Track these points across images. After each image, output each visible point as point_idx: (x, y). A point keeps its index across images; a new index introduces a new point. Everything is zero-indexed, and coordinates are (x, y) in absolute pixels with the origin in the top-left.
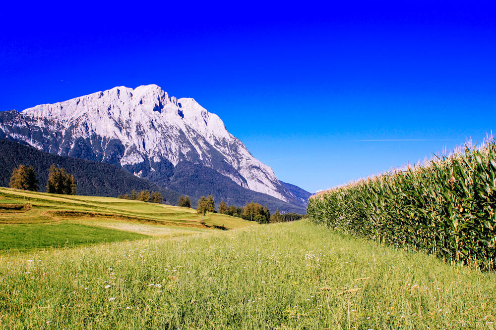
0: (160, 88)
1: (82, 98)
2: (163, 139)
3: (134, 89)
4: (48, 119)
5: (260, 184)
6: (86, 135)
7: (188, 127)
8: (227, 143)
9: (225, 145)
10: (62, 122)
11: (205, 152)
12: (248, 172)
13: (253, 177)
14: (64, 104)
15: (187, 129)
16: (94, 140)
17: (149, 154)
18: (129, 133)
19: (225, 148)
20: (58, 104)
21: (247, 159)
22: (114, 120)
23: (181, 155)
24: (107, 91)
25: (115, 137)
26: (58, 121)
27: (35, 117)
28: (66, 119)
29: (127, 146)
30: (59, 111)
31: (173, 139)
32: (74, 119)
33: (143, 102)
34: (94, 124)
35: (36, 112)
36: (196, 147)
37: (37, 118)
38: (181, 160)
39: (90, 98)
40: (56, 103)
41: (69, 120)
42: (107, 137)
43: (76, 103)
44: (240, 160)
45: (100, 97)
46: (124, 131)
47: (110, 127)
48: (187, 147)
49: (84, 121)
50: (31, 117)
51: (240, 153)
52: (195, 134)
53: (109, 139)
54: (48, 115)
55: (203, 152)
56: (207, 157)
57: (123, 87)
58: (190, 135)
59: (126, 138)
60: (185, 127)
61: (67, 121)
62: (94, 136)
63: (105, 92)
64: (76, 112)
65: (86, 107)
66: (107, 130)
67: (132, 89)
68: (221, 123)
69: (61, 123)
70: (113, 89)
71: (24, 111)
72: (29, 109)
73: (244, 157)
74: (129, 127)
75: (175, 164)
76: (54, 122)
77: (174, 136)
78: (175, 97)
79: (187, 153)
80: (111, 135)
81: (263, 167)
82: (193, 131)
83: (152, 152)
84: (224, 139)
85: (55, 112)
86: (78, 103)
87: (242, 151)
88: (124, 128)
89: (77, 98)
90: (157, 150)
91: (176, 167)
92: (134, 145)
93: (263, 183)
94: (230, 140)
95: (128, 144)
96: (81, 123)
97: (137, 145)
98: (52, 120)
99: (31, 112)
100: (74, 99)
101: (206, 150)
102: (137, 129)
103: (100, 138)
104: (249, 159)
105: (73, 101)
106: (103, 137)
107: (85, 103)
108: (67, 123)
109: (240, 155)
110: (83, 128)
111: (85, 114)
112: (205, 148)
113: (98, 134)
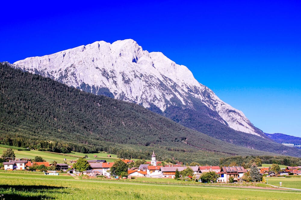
0: (135, 42)
1: (67, 51)
2: (147, 86)
3: (111, 44)
4: (38, 70)
5: (241, 126)
6: (76, 84)
7: (164, 77)
8: (198, 90)
9: (197, 92)
10: (52, 73)
11: (185, 98)
12: (227, 116)
13: (233, 120)
14: (52, 56)
15: (164, 78)
16: (84, 88)
17: (137, 100)
18: (116, 82)
19: (198, 94)
20: (46, 57)
21: (222, 105)
22: (100, 70)
23: (166, 101)
24: (89, 45)
25: (104, 86)
26: (48, 72)
27: (26, 68)
28: (54, 70)
29: (116, 94)
30: (48, 63)
31: (155, 86)
32: (63, 70)
33: (122, 54)
34: (81, 74)
35: (26, 63)
36: (176, 94)
37: (28, 69)
38: (168, 106)
39: (75, 51)
40: (45, 56)
41: (57, 71)
42: (95, 86)
43: (63, 56)
44: (215, 105)
45: (83, 51)
46: (111, 80)
47: (97, 77)
48: (169, 94)
49: (72, 71)
50: (23, 69)
51: (214, 99)
52: (172, 82)
53: (98, 87)
54: (38, 67)
55: (184, 98)
56: (189, 103)
57: (103, 42)
58: (168, 83)
59: (114, 86)
60: (162, 77)
61: (56, 72)
62: (84, 85)
63: (88, 46)
64: (63, 64)
65: (71, 59)
66: (95, 80)
67: (110, 43)
68: (190, 73)
69: (50, 74)
70: (94, 43)
71: (16, 63)
72: (20, 61)
73: (218, 102)
74: (115, 77)
75: (163, 109)
76: (44, 72)
77: (155, 84)
78: (147, 51)
79: (171, 99)
80: (99, 84)
81: (237, 111)
82: (170, 80)
83: (139, 99)
84: (195, 87)
85: (44, 64)
86: (64, 55)
87: (215, 97)
88: (110, 77)
89: (63, 51)
90: (144, 96)
91: (165, 112)
92: (123, 92)
93: (243, 125)
94: (201, 88)
95: (116, 92)
96: (69, 74)
97: (125, 92)
98: (42, 71)
99: (21, 64)
100: (60, 52)
101: (186, 96)
102: (124, 79)
103: (89, 87)
104: (224, 104)
105: (60, 54)
106: (91, 86)
107: (70, 55)
108: (56, 74)
109: (214, 100)
110: (73, 78)
111: (72, 65)
112: (185, 95)
113: (86, 84)
